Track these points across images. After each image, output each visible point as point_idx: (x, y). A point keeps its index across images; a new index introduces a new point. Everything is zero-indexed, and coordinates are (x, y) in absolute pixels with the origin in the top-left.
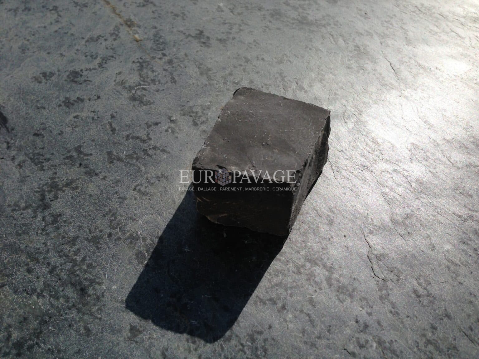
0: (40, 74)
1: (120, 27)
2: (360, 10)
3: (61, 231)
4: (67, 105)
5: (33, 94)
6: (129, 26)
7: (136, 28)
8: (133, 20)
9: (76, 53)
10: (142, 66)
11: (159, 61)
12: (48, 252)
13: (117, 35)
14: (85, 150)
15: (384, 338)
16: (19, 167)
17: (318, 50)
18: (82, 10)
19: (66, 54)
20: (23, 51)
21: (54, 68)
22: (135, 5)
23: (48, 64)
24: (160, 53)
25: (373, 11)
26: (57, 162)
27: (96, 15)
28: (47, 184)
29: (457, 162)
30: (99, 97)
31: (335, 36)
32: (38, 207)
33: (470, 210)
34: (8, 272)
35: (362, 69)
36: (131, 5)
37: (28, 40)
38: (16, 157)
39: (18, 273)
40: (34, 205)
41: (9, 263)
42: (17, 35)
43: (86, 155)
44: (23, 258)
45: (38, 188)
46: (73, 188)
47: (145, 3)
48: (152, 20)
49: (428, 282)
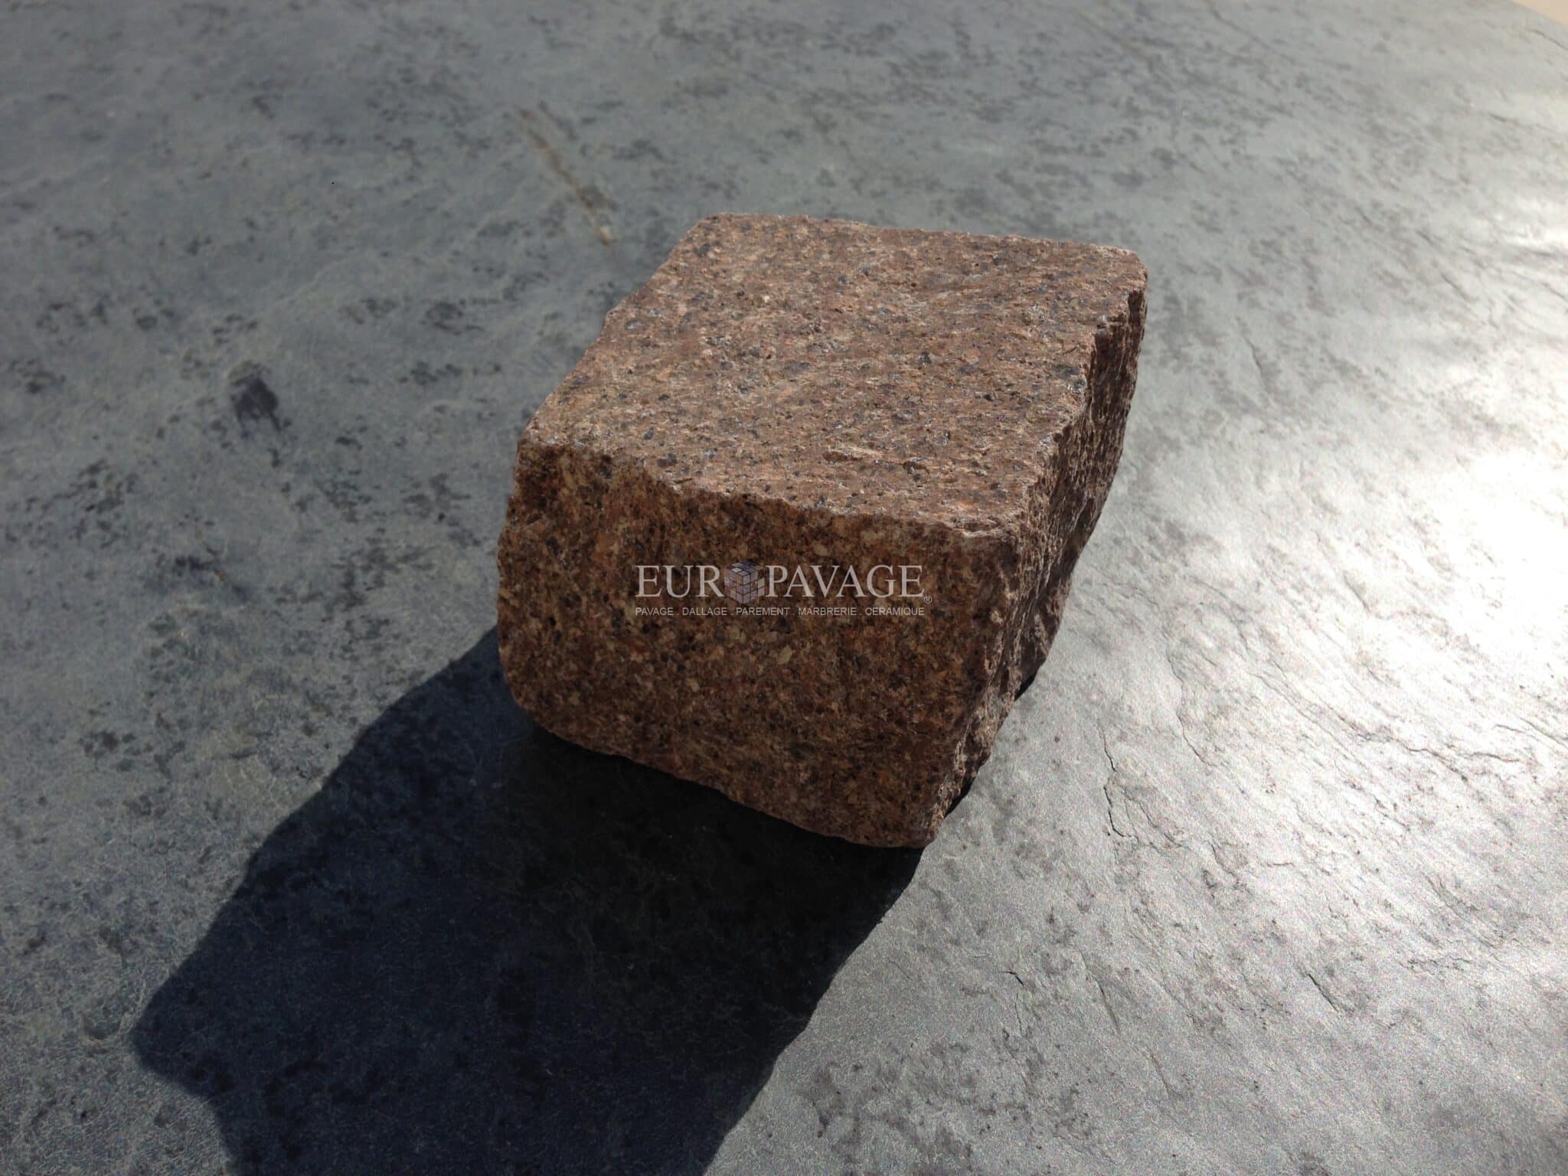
0: (363, 301)
1: (568, 204)
2: (1201, 208)
3: (386, 655)
4: (422, 378)
5: (342, 348)
6: (589, 205)
7: (607, 212)
8: (602, 190)
9: (451, 261)
12: (353, 694)
13: (556, 224)
14: (453, 485)
15: (1110, 961)
16: (298, 509)
18: (475, 156)
19: (428, 261)
20: (322, 243)
21: (394, 291)
22: (610, 152)
23: (381, 279)
25: (1234, 212)
26: (386, 505)
27: (510, 170)
28: (359, 553)
30: (498, 369)
32: (337, 600)
33: (1387, 714)
34: (260, 728)
35: (1176, 357)
36: (599, 152)
37: (336, 218)
38: (293, 485)
39: (282, 732)
40: (328, 594)
41: (262, 709)
42: (306, 203)
43: (456, 497)
44: (297, 702)
45: (341, 559)
46: (419, 567)
47: (636, 151)
48: (648, 193)
49: (1241, 861)
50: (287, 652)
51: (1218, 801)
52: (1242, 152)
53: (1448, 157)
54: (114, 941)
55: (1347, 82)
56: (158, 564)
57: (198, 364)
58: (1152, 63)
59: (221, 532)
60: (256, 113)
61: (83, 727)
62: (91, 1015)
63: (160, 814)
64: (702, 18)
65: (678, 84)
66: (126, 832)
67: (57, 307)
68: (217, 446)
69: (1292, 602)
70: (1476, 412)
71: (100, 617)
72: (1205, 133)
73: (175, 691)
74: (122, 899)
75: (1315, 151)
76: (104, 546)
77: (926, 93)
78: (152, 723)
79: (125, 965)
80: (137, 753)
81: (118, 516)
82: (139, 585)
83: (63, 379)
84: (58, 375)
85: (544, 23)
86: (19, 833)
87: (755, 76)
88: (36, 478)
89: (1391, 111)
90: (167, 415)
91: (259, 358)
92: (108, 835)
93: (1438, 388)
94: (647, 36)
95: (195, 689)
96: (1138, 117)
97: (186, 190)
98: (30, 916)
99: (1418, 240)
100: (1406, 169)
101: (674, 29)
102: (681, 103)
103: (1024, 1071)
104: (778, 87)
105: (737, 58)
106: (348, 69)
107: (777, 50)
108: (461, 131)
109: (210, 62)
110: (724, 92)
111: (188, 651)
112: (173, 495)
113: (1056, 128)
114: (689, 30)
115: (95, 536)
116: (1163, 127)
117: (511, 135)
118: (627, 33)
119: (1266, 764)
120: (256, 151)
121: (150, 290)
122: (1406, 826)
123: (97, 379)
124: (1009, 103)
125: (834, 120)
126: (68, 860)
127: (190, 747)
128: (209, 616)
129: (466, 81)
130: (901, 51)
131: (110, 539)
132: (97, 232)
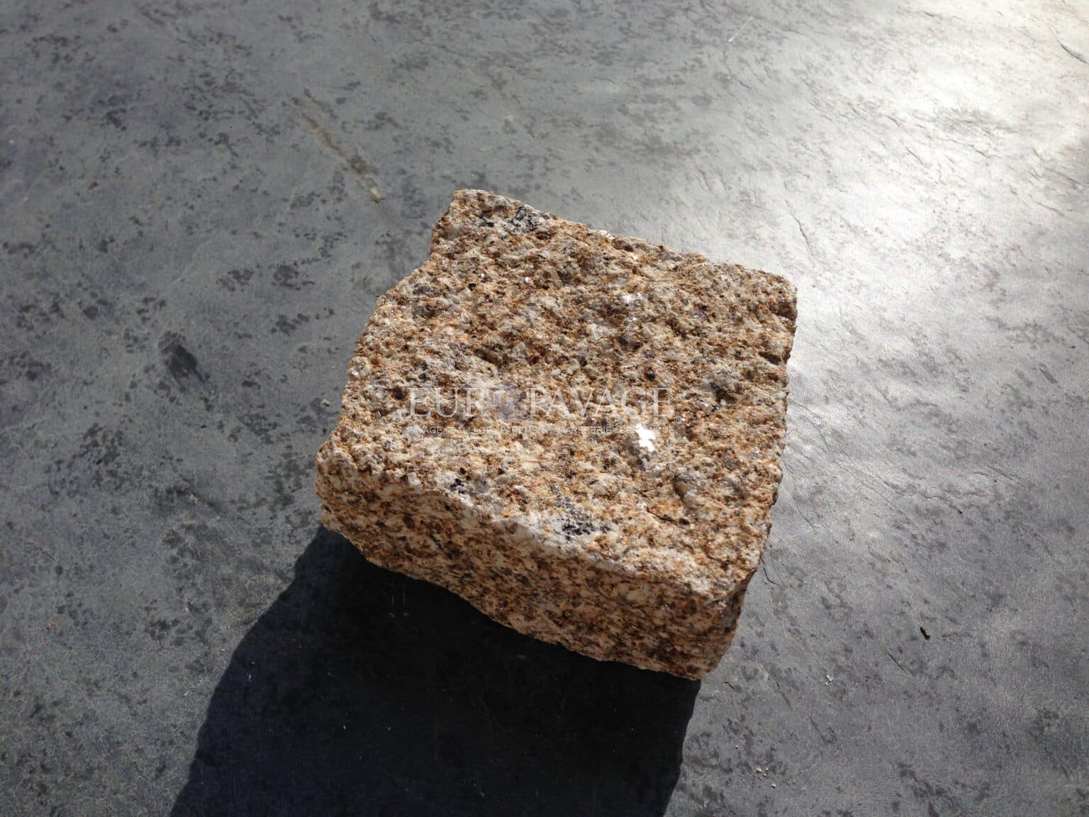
0: (229, 273)
1: (344, 173)
2: (751, 117)
4: (285, 328)
5: (227, 312)
6: (359, 171)
7: (372, 176)
8: (364, 159)
9: (279, 231)
10: (392, 250)
11: (418, 238)
13: (341, 191)
15: (780, 666)
16: (232, 440)
17: (679, 203)
18: (272, 142)
19: (265, 234)
20: (190, 230)
22: (362, 125)
23: (237, 253)
24: (418, 222)
25: (772, 118)
26: (287, 428)
27: (298, 151)
28: (280, 465)
29: (896, 399)
30: (332, 312)
31: (708, 175)
32: (276, 502)
33: (910, 475)
35: (753, 237)
36: (354, 126)
37: (192, 207)
38: (224, 422)
40: (269, 499)
42: (169, 198)
43: (330, 414)
45: (270, 472)
47: (379, 122)
48: (395, 156)
49: (842, 587)
50: (256, 545)
51: (824, 550)
52: (771, 68)
53: (901, 52)
54: (209, 758)
56: (156, 496)
57: (136, 339)
59: (188, 464)
60: (112, 126)
61: (145, 619)
63: (210, 670)
65: (394, 61)
66: (193, 687)
67: (27, 309)
68: (167, 401)
71: (131, 540)
72: (745, 56)
73: (193, 585)
75: (817, 59)
76: (118, 487)
77: (560, 46)
78: (187, 609)
79: (220, 772)
80: (183, 632)
81: (119, 465)
82: (147, 512)
83: (49, 365)
84: (44, 362)
85: (289, 19)
86: (126, 699)
87: (443, 47)
88: (56, 445)
89: (861, 19)
90: (128, 384)
91: (174, 330)
92: (182, 690)
94: (363, 21)
95: (206, 580)
96: (700, 48)
97: (84, 200)
98: (152, 752)
99: (890, 124)
100: (875, 66)
101: (381, 13)
102: (400, 77)
103: (743, 742)
104: (461, 55)
105: (428, 34)
106: (166, 80)
107: (454, 23)
108: (257, 121)
109: (67, 87)
110: (427, 64)
111: (194, 554)
112: (150, 443)
113: (651, 64)
114: (390, 13)
115: (108, 482)
116: (719, 54)
117: (292, 121)
118: (349, 20)
119: (847, 521)
120: (122, 159)
121: (85, 285)
122: (930, 547)
123: (72, 362)
124: (615, 48)
125: (504, 77)
126: (163, 711)
127: (215, 622)
128: (199, 527)
129: (249, 78)
130: (536, 12)
131: (119, 482)
132: (34, 243)
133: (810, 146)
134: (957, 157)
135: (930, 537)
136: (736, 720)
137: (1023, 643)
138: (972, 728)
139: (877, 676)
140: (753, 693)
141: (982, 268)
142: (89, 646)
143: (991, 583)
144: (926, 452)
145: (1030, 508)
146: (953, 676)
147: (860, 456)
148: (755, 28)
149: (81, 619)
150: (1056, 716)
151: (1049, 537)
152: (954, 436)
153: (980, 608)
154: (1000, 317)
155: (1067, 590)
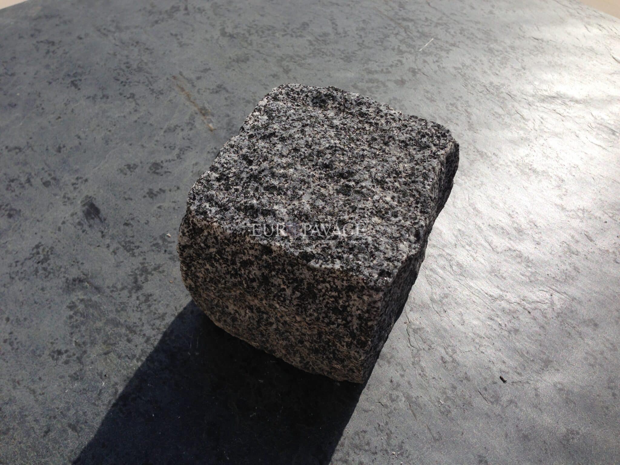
0: (125, 166)
1: (196, 115)
3: (152, 308)
4: (151, 195)
5: (121, 186)
6: (204, 115)
7: (210, 117)
8: (207, 108)
9: (155, 145)
12: (143, 325)
13: (193, 125)
15: (412, 394)
16: (113, 254)
18: (158, 98)
19: (147, 146)
20: (107, 143)
21: (136, 160)
22: (208, 91)
23: (131, 155)
26: (145, 249)
27: (172, 103)
28: (138, 269)
29: (497, 247)
30: (178, 188)
32: (132, 289)
33: (501, 290)
34: (112, 342)
36: (204, 91)
37: (110, 131)
38: (111, 244)
39: (120, 342)
40: (129, 287)
41: (112, 334)
42: (98, 126)
43: (169, 242)
44: (123, 331)
45: (132, 272)
46: (160, 272)
47: (218, 89)
48: (225, 107)
49: (454, 352)
50: (117, 311)
51: (446, 330)
52: (441, 66)
53: (517, 59)
54: (74, 428)
55: (479, 29)
56: (66, 282)
57: (69, 199)
58: (406, 29)
59: (87, 267)
60: (73, 88)
61: (50, 349)
62: (70, 456)
63: (82, 379)
64: (236, 27)
65: (230, 58)
66: (71, 387)
67: (12, 181)
68: (81, 232)
69: (467, 250)
70: (530, 167)
71: (49, 305)
72: (428, 59)
73: (79, 331)
74: (74, 412)
75: (468, 62)
76: (47, 277)
77: (323, 52)
78: (74, 345)
79: (79, 436)
80: (70, 357)
81: (49, 265)
82: (60, 291)
83: (20, 211)
84: (18, 209)
85: (176, 35)
86: (34, 392)
87: (258, 51)
88: (17, 252)
89: (496, 41)
90: (61, 222)
91: (90, 195)
92: (65, 389)
93: (515, 158)
94: (216, 37)
95: (87, 329)
96: (402, 54)
97: (52, 125)
98: (43, 422)
99: (507, 97)
100: (502, 66)
101: (226, 33)
102: (232, 66)
103: (386, 437)
104: (268, 55)
105: (251, 44)
106: (105, 64)
107: (266, 39)
108: (152, 87)
109: (52, 67)
110: (248, 60)
111: (82, 315)
112: (68, 254)
113: (372, 62)
114: (231, 33)
115: (42, 274)
116: (412, 58)
117: (170, 88)
118: (208, 36)
119: (461, 314)
120: (76, 105)
121: (46, 169)
122: (509, 332)
123: (32, 210)
124: (354, 53)
125: (290, 68)
126: (53, 400)
127: (88, 352)
128: (88, 300)
129: (150, 65)
130: (312, 34)
131: (48, 273)
132: (22, 147)
133: (460, 108)
134: (545, 116)
135: (510, 325)
136: (383, 424)
137: (561, 390)
138: (526, 437)
139: (470, 403)
140: (395, 409)
141: (554, 177)
142: (17, 362)
143: (545, 353)
144: (511, 277)
145: (572, 312)
146: (516, 407)
147: (473, 277)
148: (434, 44)
149: (15, 346)
150: (578, 433)
151: (583, 329)
152: (530, 269)
153: (536, 367)
154: (563, 204)
155: (592, 361)
